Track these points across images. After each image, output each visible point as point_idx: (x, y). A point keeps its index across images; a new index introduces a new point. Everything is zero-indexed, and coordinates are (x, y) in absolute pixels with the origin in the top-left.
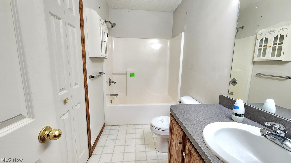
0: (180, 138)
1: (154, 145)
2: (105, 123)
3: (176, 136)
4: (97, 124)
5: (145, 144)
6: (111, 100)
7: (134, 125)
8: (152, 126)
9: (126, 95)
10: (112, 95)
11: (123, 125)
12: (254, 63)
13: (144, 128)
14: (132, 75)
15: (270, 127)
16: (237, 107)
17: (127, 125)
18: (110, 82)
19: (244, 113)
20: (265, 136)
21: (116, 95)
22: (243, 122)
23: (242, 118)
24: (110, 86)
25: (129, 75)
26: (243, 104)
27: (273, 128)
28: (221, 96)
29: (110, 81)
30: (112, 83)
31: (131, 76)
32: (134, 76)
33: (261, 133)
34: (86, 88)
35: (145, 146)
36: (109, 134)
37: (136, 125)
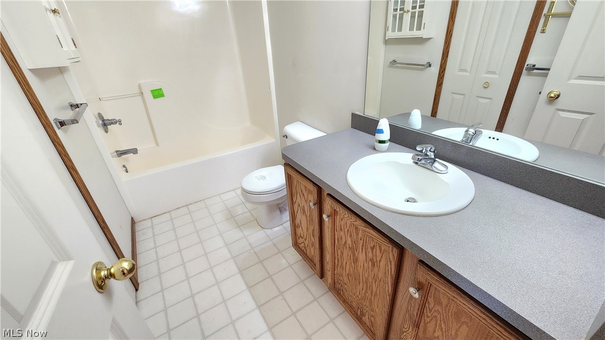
0: (313, 198)
1: (255, 221)
2: (132, 218)
3: (302, 196)
4: (121, 226)
5: (239, 227)
6: (124, 166)
7: (201, 201)
8: (245, 192)
9: (157, 144)
10: (121, 153)
11: (178, 208)
12: (387, 42)
13: (224, 200)
14: (158, 94)
15: (421, 151)
16: (381, 131)
17: (186, 206)
18: (106, 124)
19: (389, 138)
20: (416, 163)
21: (135, 151)
22: (388, 150)
23: (387, 145)
24: (107, 132)
25: (148, 96)
26: (388, 123)
27: (424, 151)
28: (353, 115)
29: (103, 120)
30: (112, 123)
31: (155, 97)
32: (163, 95)
33: (412, 161)
34: (65, 155)
35: (240, 229)
36: (154, 236)
37: (205, 201)
